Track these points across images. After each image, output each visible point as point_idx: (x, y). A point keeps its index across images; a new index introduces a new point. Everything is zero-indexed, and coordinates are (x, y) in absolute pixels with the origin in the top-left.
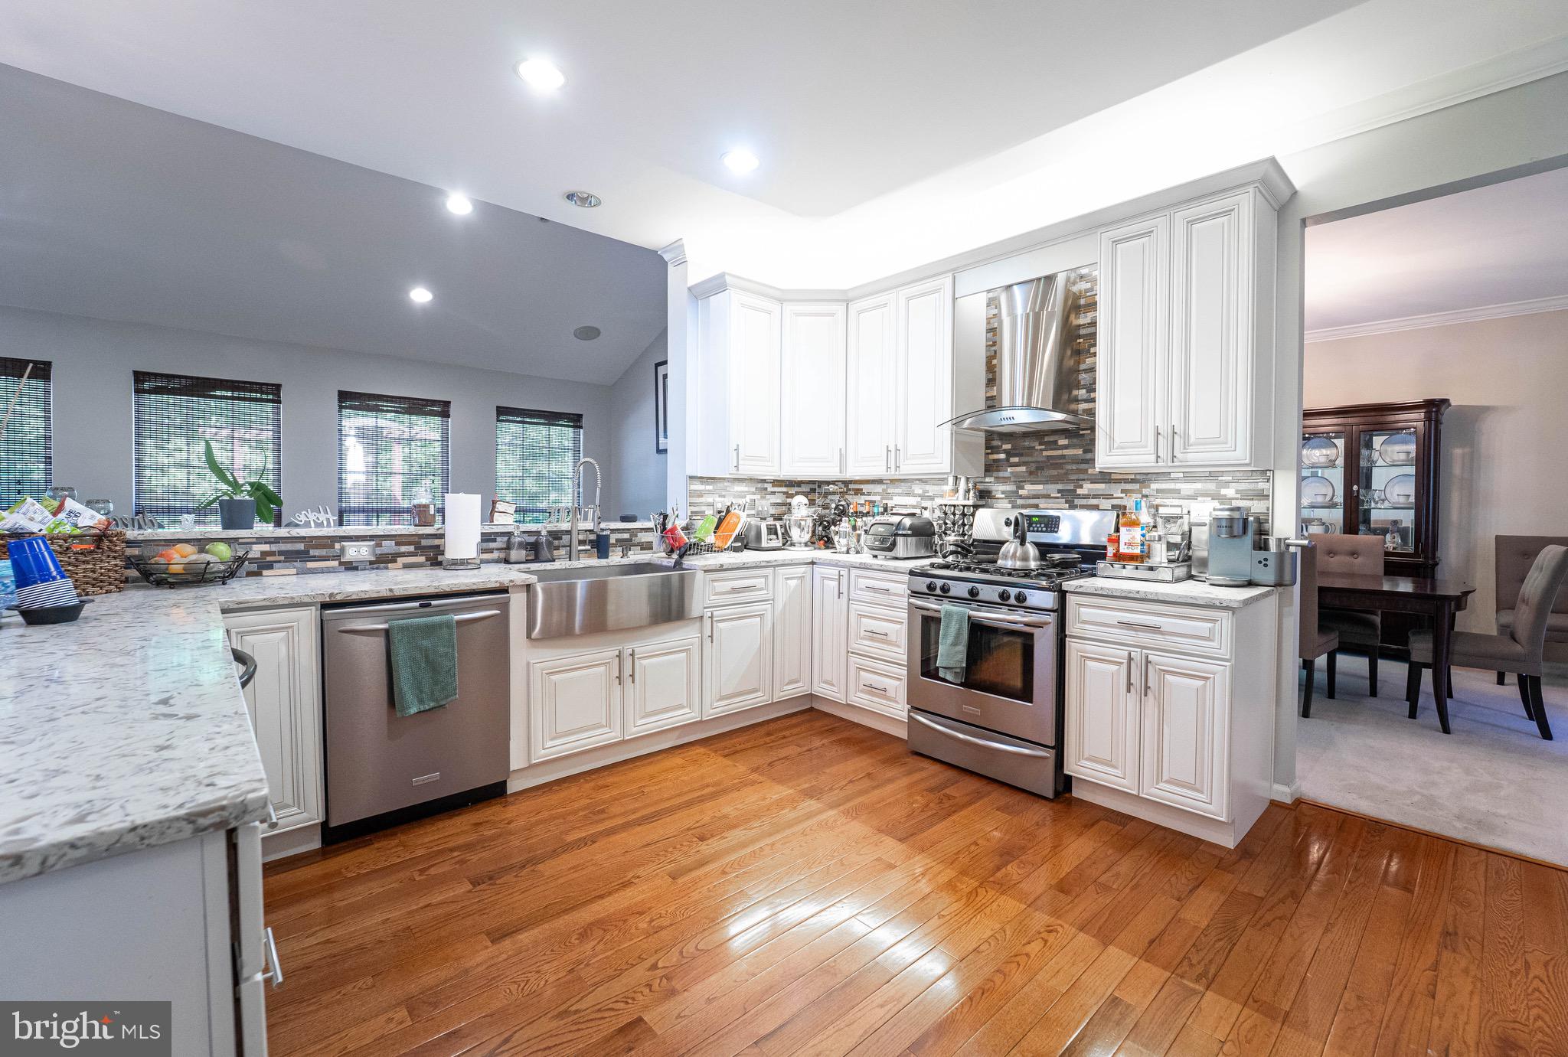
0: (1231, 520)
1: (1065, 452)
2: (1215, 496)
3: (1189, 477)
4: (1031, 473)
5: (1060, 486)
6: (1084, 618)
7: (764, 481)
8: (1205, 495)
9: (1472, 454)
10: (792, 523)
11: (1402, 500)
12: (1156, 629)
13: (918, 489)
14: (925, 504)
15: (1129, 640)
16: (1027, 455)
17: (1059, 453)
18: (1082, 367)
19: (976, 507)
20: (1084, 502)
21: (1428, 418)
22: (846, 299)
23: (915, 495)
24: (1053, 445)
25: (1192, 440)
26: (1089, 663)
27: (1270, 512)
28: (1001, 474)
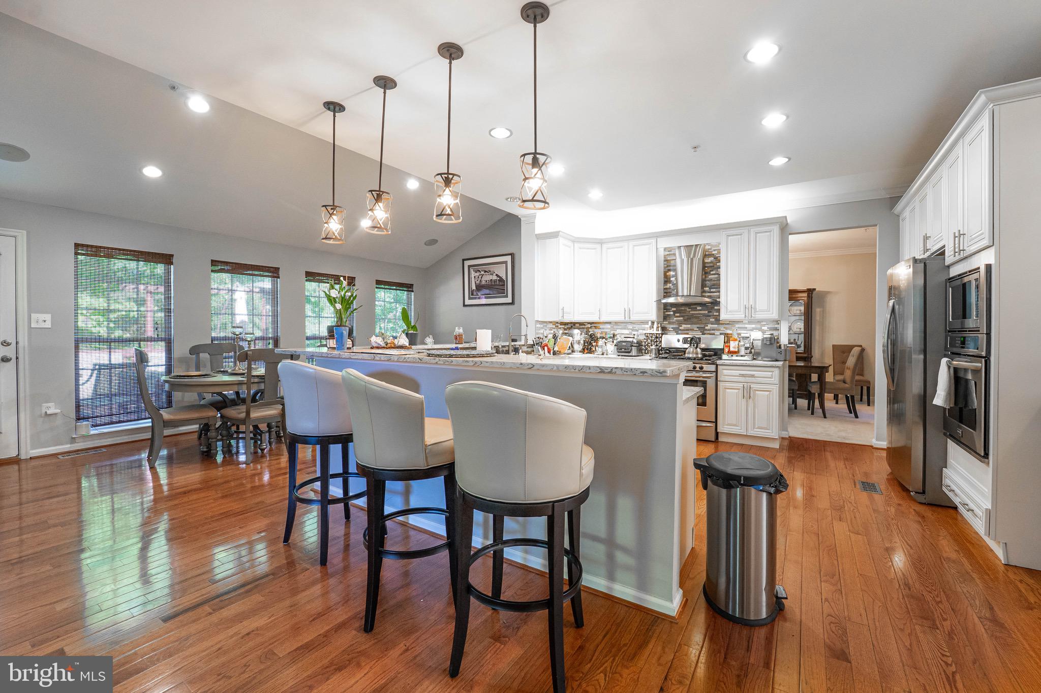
0: (771, 338)
1: (700, 312)
2: (760, 330)
3: (750, 322)
4: (685, 320)
5: (698, 326)
6: (726, 374)
7: (557, 323)
8: (756, 329)
9: (823, 311)
10: (575, 342)
11: (798, 330)
12: (753, 376)
13: (630, 327)
14: (634, 333)
15: (743, 381)
16: (683, 313)
17: (698, 312)
18: (707, 279)
19: (662, 334)
20: (708, 332)
21: (808, 296)
22: (601, 242)
23: (628, 329)
24: (695, 309)
25: (758, 310)
26: (728, 390)
27: (779, 335)
28: (671, 321)
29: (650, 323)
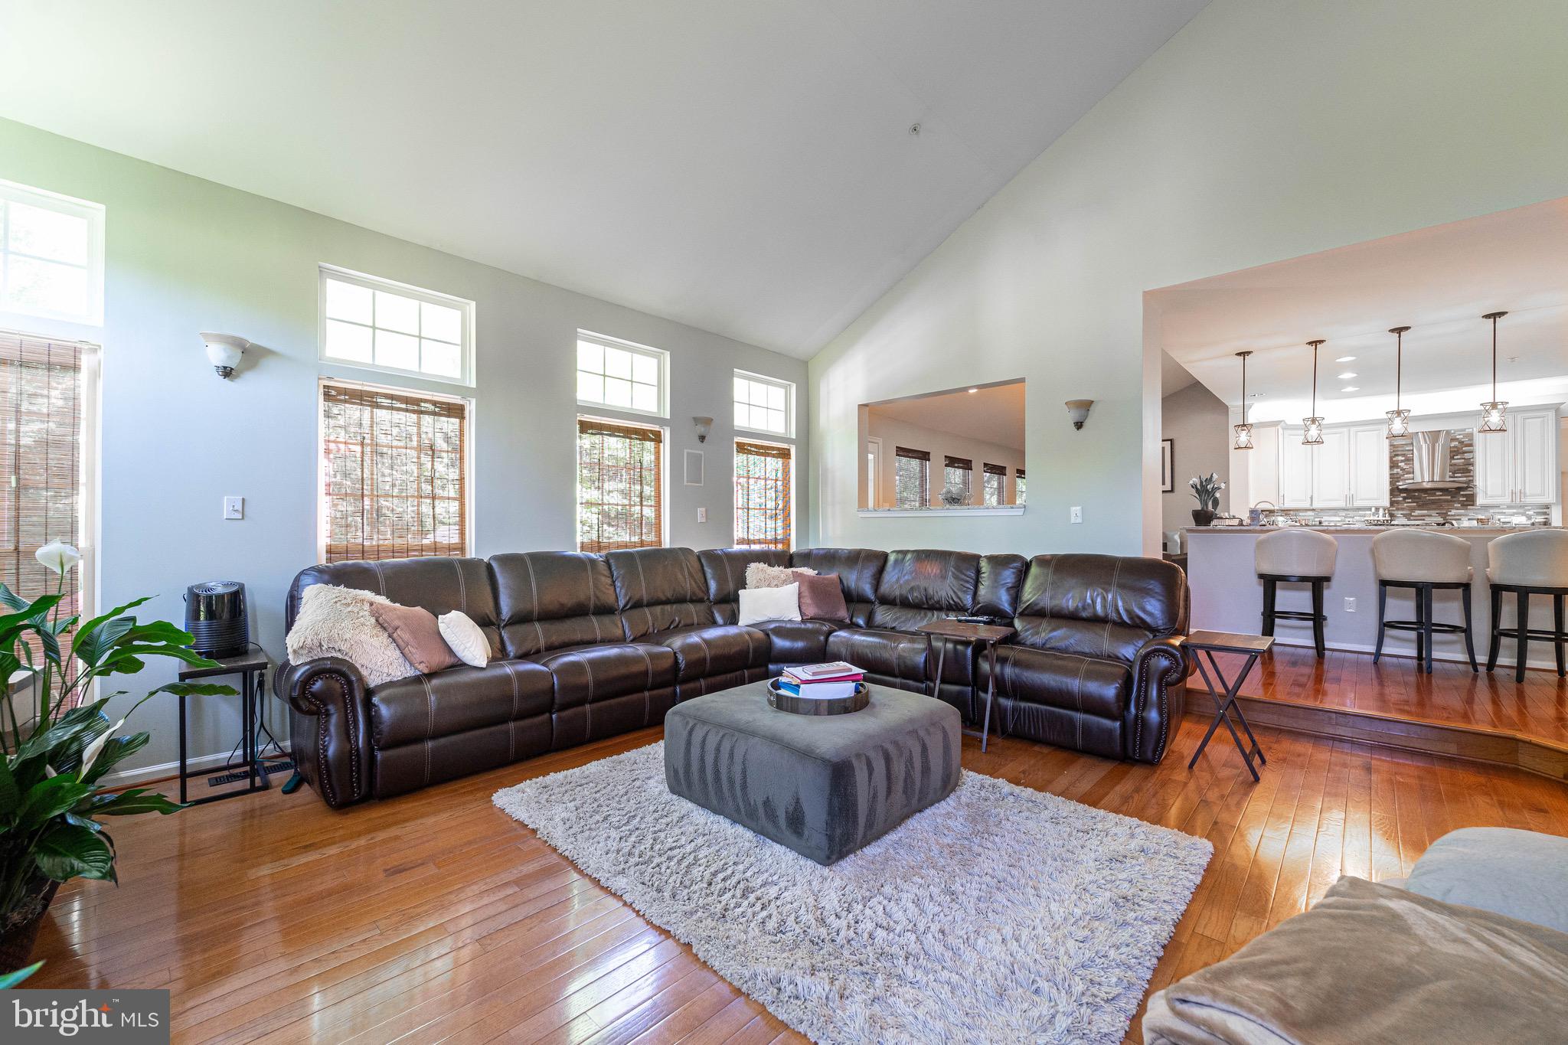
2: (1524, 514)
3: (1512, 507)
4: (1419, 506)
8: (1519, 513)
16: (1417, 498)
23: (1342, 516)
28: (1402, 506)
29: (1373, 510)
